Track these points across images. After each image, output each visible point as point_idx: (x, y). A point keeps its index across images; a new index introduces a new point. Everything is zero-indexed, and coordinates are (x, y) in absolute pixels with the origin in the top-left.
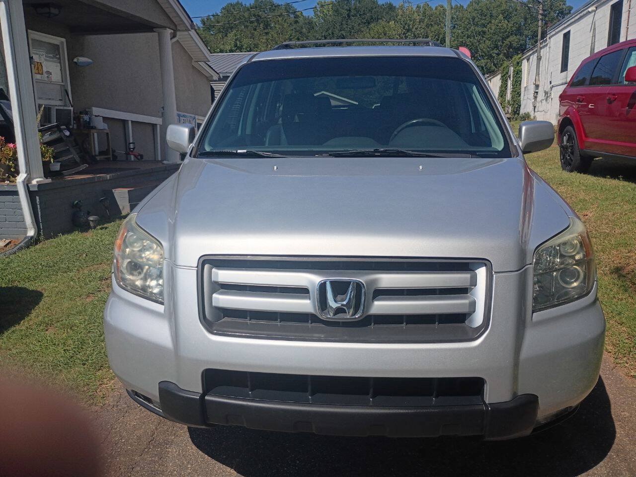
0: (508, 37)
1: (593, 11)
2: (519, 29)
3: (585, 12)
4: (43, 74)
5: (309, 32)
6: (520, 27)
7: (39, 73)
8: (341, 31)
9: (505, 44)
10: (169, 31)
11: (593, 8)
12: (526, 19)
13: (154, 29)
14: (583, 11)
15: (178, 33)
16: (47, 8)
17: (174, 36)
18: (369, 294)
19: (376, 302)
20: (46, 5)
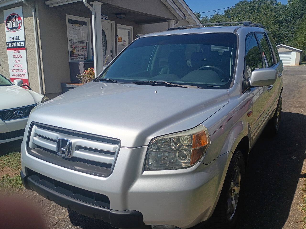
4: (122, 42)
5: (283, 13)
7: (120, 42)
8: (302, 11)
10: (174, 21)
13: (167, 21)
15: (178, 21)
16: (120, 16)
17: (177, 23)
18: (74, 147)
19: (76, 152)
20: (120, 14)
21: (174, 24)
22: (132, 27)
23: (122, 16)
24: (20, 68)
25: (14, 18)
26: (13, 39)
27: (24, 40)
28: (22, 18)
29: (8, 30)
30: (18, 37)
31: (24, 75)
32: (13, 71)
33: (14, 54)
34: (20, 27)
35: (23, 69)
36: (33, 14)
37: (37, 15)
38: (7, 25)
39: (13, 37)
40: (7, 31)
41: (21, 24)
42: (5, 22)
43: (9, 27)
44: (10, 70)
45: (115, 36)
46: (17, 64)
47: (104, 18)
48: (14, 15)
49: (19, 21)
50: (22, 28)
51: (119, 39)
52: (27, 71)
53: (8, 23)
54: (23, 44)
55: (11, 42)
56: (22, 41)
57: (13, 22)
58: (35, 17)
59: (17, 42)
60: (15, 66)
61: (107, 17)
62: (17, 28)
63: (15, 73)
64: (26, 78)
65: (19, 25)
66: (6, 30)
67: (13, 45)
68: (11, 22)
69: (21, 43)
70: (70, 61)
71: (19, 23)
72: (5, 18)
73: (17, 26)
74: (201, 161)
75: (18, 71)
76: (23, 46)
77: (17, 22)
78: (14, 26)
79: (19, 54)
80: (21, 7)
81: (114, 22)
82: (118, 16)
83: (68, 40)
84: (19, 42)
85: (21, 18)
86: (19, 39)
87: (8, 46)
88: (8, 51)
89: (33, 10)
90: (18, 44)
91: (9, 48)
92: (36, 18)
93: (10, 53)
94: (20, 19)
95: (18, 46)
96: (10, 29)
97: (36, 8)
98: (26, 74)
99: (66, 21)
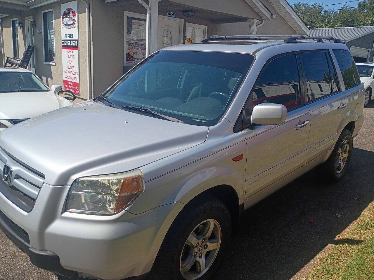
10: (256, 21)
13: (248, 20)
15: (264, 21)
16: (187, 13)
17: (261, 23)
18: (13, 176)
19: (15, 180)
20: (187, 11)
21: (257, 26)
22: (207, 27)
23: (190, 13)
24: (71, 70)
25: (70, 13)
26: (67, 37)
27: (77, 39)
28: (77, 14)
29: (64, 26)
30: (73, 35)
31: (75, 78)
32: (66, 72)
33: (68, 54)
34: (74, 24)
35: (75, 71)
36: (87, 9)
37: (91, 11)
38: (63, 20)
39: (68, 35)
40: (63, 28)
41: (76, 21)
42: (62, 17)
43: (65, 23)
44: (63, 71)
45: (182, 37)
46: (70, 65)
47: (171, 15)
48: (70, 10)
49: (74, 17)
50: (76, 25)
51: (188, 41)
52: (78, 73)
53: (64, 19)
54: (76, 43)
55: (66, 40)
56: (75, 40)
57: (68, 18)
58: (89, 13)
59: (70, 40)
60: (69, 67)
61: (175, 14)
62: (71, 24)
63: (68, 75)
64: (77, 81)
65: (74, 21)
66: (62, 26)
67: (67, 44)
68: (67, 18)
69: (75, 41)
70: (125, 65)
71: (74, 20)
72: (62, 14)
73: (71, 23)
74: (127, 210)
75: (70, 72)
76: (76, 45)
77: (72, 18)
78: (69, 23)
79: (72, 54)
80: (77, 1)
81: (183, 20)
82: (185, 14)
83: (125, 40)
84: (72, 40)
85: (75, 14)
86: (73, 38)
87: (63, 45)
88: (62, 50)
89: (87, 6)
90: (71, 43)
91: (64, 47)
92: (90, 15)
93: (65, 52)
94: (75, 16)
95: (72, 45)
96: (65, 25)
97: (90, 3)
98: (77, 77)
99: (123, 19)
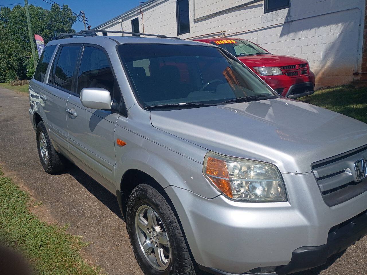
0: (43, 30)
1: (121, 22)
2: (48, 26)
3: (115, 22)
6: (49, 25)
9: (42, 34)
11: (120, 21)
12: (52, 21)
14: (114, 21)
